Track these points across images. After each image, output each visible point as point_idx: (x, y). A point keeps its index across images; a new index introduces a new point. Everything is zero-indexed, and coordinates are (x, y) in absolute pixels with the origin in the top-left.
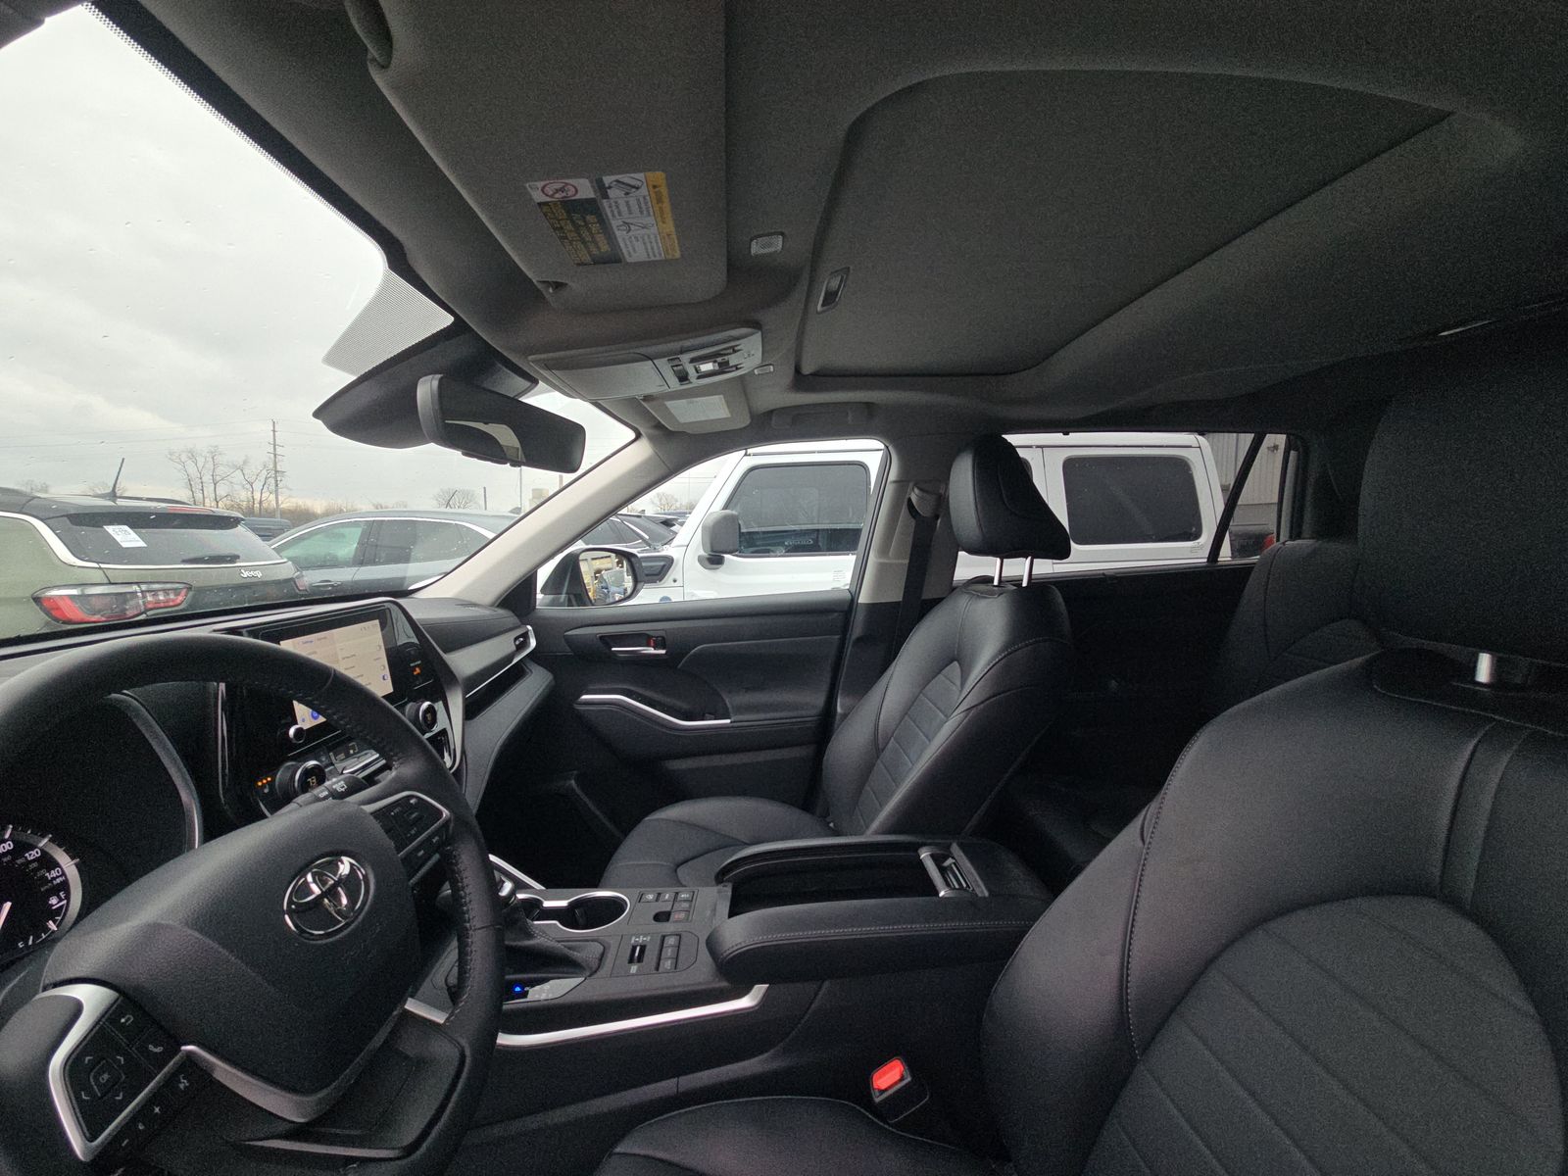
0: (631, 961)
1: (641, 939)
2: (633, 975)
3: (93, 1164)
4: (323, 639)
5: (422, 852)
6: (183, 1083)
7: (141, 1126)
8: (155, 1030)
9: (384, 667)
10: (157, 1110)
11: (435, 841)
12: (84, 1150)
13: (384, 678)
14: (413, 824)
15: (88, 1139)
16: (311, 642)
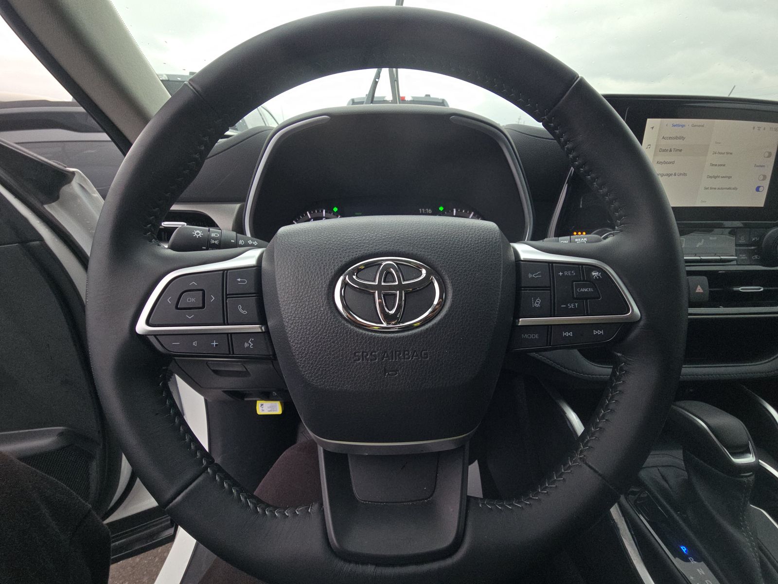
3: (143, 338)
4: (699, 126)
5: (571, 334)
6: (249, 344)
7: (195, 344)
8: (252, 301)
9: (765, 177)
10: (215, 344)
11: (595, 332)
12: (141, 327)
13: (758, 189)
14: (577, 299)
15: (148, 323)
16: (683, 126)
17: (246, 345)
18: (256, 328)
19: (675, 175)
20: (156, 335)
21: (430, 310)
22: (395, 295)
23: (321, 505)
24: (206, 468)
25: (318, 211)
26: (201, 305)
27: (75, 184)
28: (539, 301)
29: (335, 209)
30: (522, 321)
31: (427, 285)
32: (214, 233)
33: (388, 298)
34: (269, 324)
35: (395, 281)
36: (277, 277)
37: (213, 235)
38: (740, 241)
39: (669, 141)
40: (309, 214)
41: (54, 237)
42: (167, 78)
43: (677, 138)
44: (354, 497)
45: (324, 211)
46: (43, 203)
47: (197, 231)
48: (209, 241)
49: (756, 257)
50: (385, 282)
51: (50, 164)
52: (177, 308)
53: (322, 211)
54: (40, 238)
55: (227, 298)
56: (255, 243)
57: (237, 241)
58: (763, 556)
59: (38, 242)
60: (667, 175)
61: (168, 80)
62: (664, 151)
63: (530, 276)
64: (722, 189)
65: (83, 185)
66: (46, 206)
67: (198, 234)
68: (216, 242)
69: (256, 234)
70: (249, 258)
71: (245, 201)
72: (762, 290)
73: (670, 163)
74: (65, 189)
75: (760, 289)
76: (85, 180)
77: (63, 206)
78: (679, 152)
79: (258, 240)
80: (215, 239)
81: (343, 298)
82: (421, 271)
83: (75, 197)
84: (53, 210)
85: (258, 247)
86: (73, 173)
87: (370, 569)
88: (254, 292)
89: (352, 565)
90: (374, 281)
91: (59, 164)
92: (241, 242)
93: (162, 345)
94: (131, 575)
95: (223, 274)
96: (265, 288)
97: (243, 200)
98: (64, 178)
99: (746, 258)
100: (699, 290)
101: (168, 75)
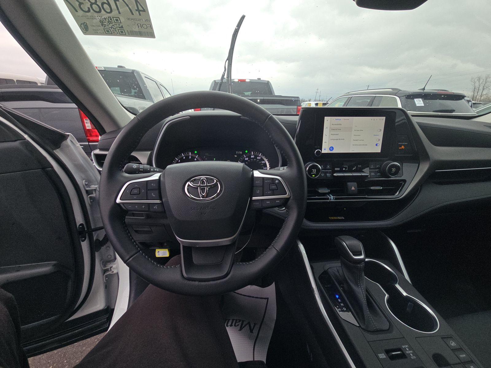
0: (387, 352)
1: (408, 352)
2: (378, 357)
3: (119, 204)
4: (347, 120)
5: (269, 202)
6: (156, 207)
7: (136, 207)
8: (157, 192)
9: (379, 140)
10: (143, 207)
11: (277, 201)
12: (118, 201)
13: (377, 145)
14: (271, 190)
15: (120, 199)
16: (340, 120)
17: (155, 207)
18: (158, 201)
19: (339, 139)
20: (123, 204)
21: (216, 194)
22: (205, 188)
23: (181, 265)
24: (139, 251)
25: (187, 153)
26: (139, 193)
27: (68, 140)
28: (259, 191)
29: (196, 152)
30: (254, 198)
31: (216, 185)
32: (141, 166)
33: (203, 190)
34: (163, 200)
35: (205, 184)
36: (166, 183)
37: (141, 167)
38: (371, 167)
39: (334, 126)
40: (183, 155)
41: (58, 166)
42: (104, 69)
43: (338, 124)
44: (193, 262)
45: (190, 153)
46: (53, 150)
47: (135, 166)
48: (139, 169)
49: (379, 174)
50: (202, 184)
51: (58, 131)
52: (130, 194)
53: (189, 153)
54: (52, 167)
55: (148, 191)
56: (158, 170)
57: (150, 169)
58: (368, 295)
59: (51, 168)
60: (336, 139)
61: (105, 70)
62: (333, 130)
63: (256, 182)
64: (360, 145)
65: (73, 141)
66: (54, 151)
67: (135, 167)
68: (142, 170)
69: (158, 166)
70: (156, 176)
71: (153, 150)
72: (382, 188)
73: (337, 135)
74: (64, 142)
75: (381, 188)
76: (73, 138)
77: (62, 151)
78: (340, 130)
79: (159, 169)
80: (141, 169)
81: (188, 189)
82: (214, 181)
83: (68, 146)
84: (58, 152)
85: (159, 172)
86: (68, 135)
87: (197, 283)
88: (157, 188)
89: (190, 281)
90: (198, 184)
91: (62, 131)
92: (152, 170)
93: (125, 207)
94: (80, 356)
95: (147, 182)
96: (162, 187)
97: (152, 149)
98: (64, 137)
99: (374, 174)
100: (353, 188)
101: (104, 67)
